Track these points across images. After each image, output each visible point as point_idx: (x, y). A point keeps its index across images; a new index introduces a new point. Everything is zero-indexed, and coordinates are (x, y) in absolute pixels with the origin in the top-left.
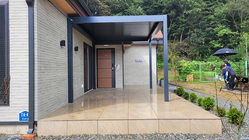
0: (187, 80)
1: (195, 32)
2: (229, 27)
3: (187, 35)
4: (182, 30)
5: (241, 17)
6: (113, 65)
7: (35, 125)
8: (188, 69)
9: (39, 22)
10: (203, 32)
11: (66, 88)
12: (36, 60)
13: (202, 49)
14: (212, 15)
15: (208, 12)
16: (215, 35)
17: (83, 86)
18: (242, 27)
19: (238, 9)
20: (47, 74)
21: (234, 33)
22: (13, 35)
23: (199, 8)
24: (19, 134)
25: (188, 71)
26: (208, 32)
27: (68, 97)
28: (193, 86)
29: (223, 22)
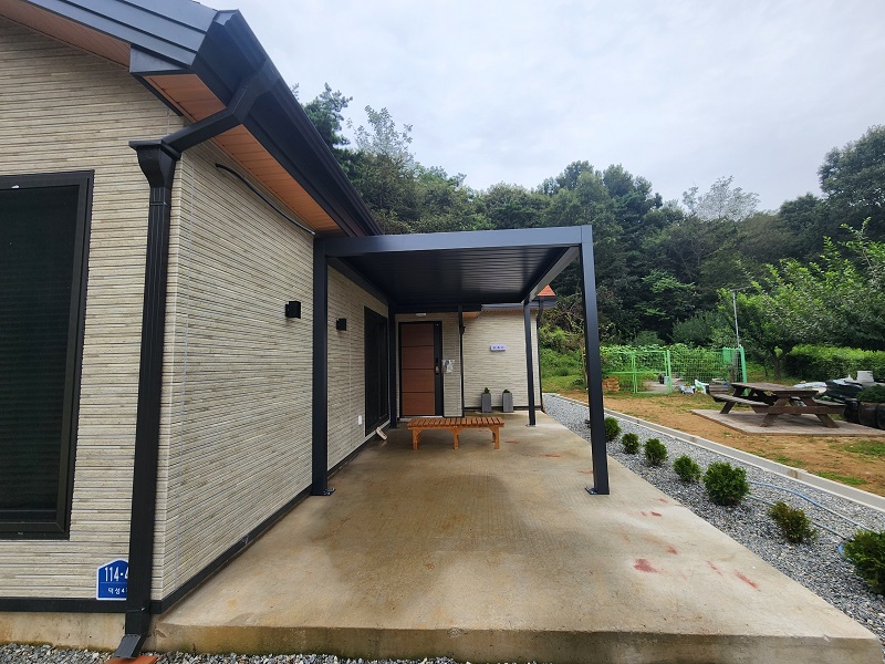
2: (674, 273)
5: (698, 254)
6: (438, 361)
9: (194, 238)
12: (170, 368)
17: (360, 420)
19: (690, 238)
20: (224, 410)
21: (686, 286)
22: (99, 282)
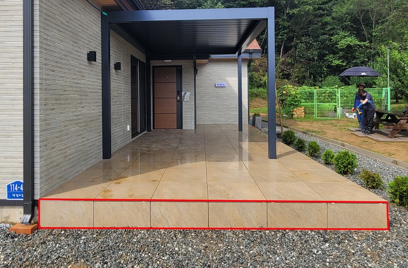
0: (294, 116)
1: (303, 43)
2: (354, 34)
3: (291, 47)
4: (283, 38)
5: (374, 20)
6: (179, 93)
7: (36, 208)
8: (296, 99)
9: (45, 16)
10: (315, 41)
11: (99, 134)
12: (37, 86)
13: (313, 67)
14: (328, 16)
15: (323, 13)
16: (333, 46)
17: (129, 128)
18: (374, 34)
19: (369, 8)
20: (61, 111)
21: (363, 43)
23: (309, 5)
24: (8, 222)
25: (296, 102)
26: (323, 42)
27: (102, 149)
28: (305, 125)
29: (346, 26)
